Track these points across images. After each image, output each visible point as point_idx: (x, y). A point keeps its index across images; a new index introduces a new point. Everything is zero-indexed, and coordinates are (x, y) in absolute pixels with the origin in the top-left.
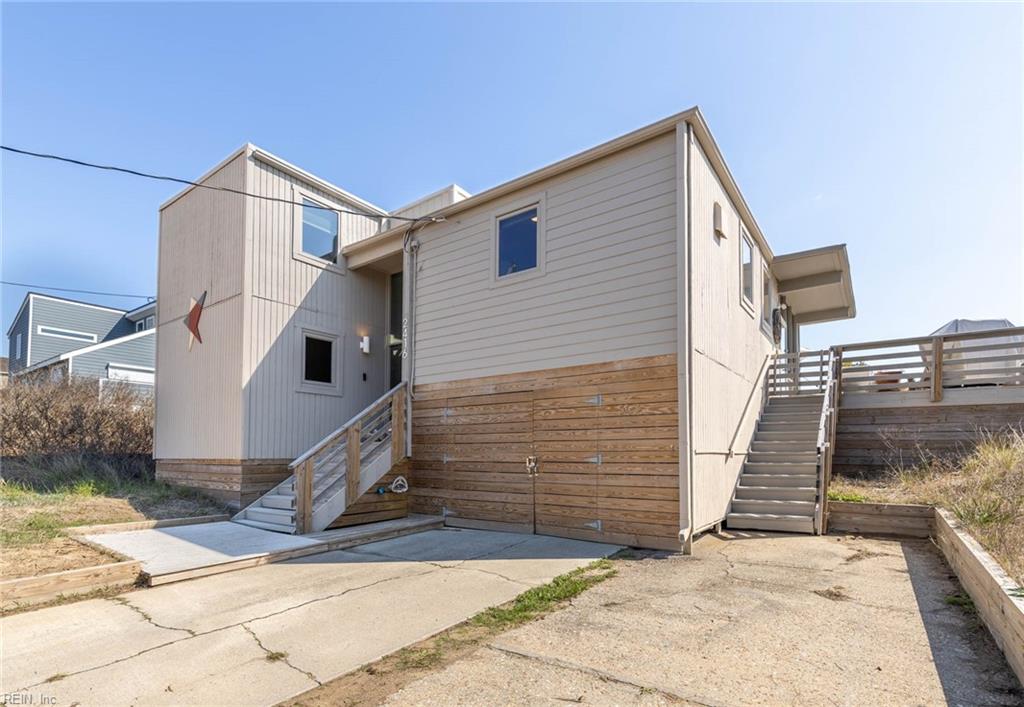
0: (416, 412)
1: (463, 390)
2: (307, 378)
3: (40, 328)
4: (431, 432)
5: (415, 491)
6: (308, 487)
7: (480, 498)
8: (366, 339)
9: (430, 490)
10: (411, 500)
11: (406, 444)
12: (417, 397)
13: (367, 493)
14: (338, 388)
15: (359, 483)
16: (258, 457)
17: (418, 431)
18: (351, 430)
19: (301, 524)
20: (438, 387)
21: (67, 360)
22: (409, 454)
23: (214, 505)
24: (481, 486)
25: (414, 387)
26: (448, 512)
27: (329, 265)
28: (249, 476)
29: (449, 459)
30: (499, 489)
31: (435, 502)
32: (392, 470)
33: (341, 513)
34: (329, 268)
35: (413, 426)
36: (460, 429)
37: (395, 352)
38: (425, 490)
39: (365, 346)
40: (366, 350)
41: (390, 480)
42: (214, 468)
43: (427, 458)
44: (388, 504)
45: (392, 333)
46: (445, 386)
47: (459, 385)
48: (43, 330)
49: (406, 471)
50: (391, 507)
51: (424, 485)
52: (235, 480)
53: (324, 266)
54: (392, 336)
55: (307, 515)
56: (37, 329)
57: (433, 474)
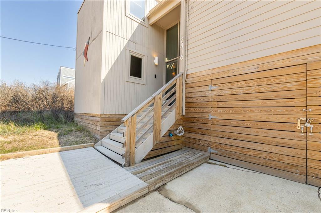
0: (188, 89)
1: (225, 72)
2: (131, 75)
3: (63, 76)
4: (199, 100)
5: (187, 135)
6: (132, 135)
7: (241, 145)
8: (157, 58)
9: (197, 135)
10: (184, 139)
11: (182, 107)
12: (189, 81)
13: (163, 136)
14: (144, 81)
15: (160, 131)
16: (108, 113)
17: (190, 100)
18: (156, 98)
19: (128, 159)
20: (204, 73)
21: (67, 84)
22: (184, 114)
23: (89, 136)
24: (242, 137)
25: (187, 75)
26: (212, 151)
27: (141, 21)
28: (104, 123)
29: (213, 117)
30: (262, 142)
31: (202, 143)
32: (176, 122)
33: (151, 149)
34: (142, 23)
35: (186, 97)
36: (222, 98)
37: (168, 66)
38: (194, 134)
39: (156, 62)
40: (157, 63)
41: (175, 128)
42: (91, 118)
43: (196, 116)
44: (174, 142)
45: (166, 57)
46: (210, 72)
47: (222, 70)
48: (64, 77)
49: (182, 123)
50: (175, 144)
51: (194, 132)
52: (98, 124)
53: (139, 22)
54: (166, 59)
55: (132, 153)
56: (62, 76)
57: (201, 126)
